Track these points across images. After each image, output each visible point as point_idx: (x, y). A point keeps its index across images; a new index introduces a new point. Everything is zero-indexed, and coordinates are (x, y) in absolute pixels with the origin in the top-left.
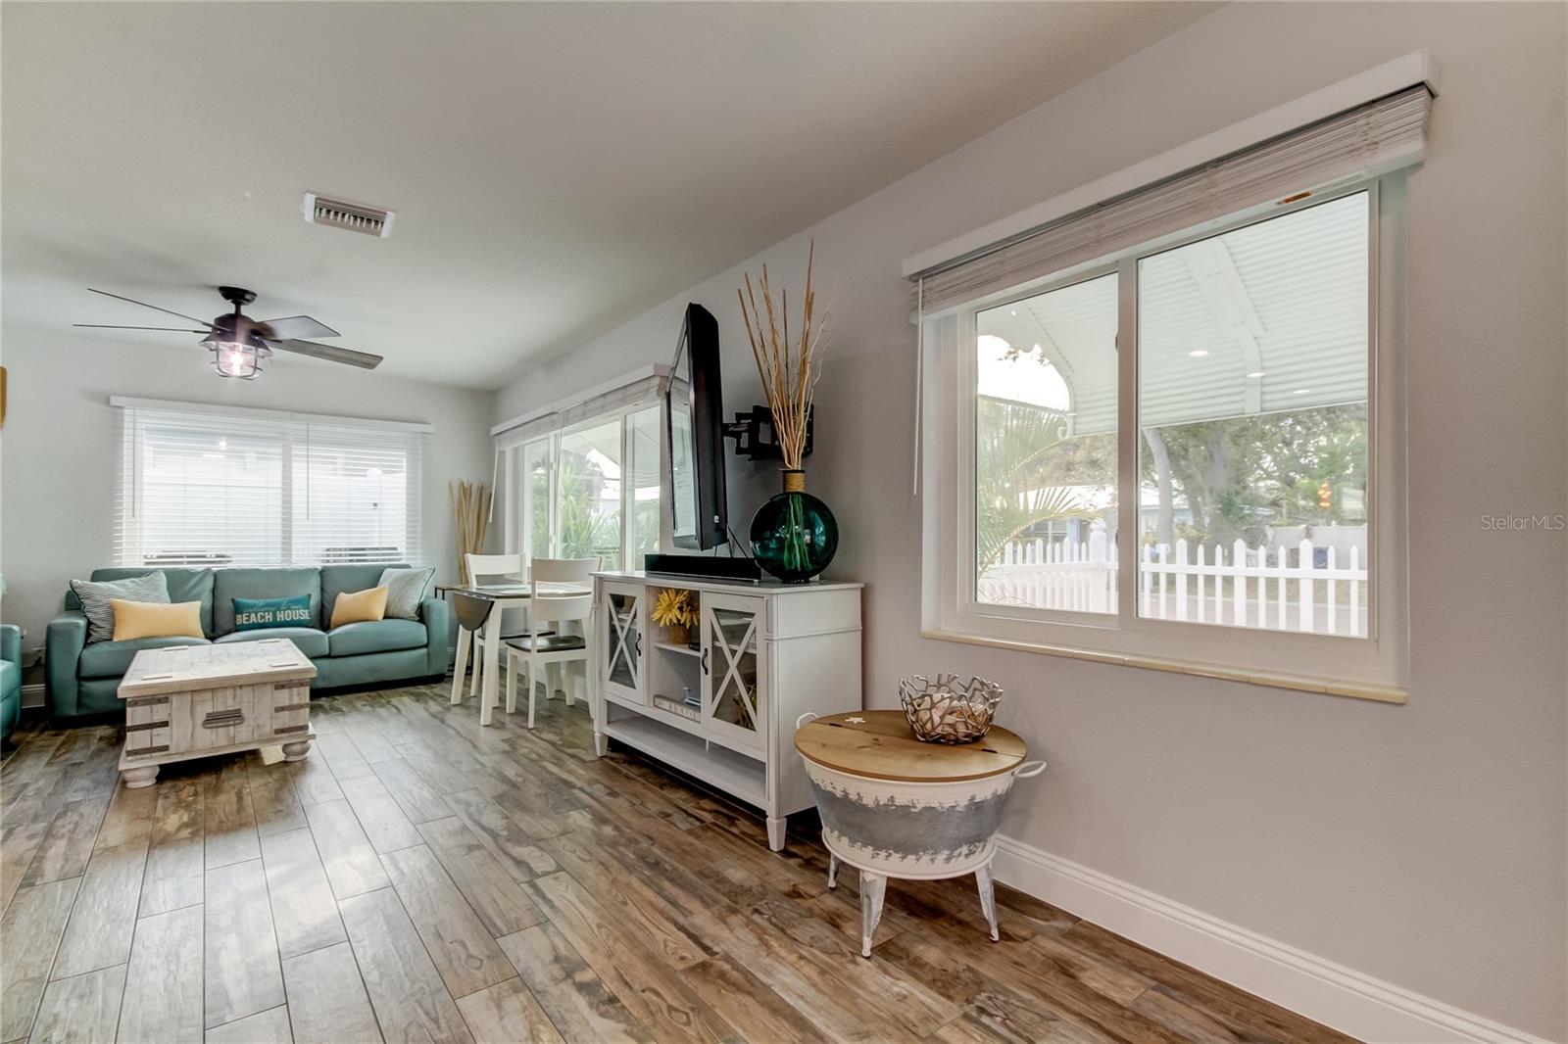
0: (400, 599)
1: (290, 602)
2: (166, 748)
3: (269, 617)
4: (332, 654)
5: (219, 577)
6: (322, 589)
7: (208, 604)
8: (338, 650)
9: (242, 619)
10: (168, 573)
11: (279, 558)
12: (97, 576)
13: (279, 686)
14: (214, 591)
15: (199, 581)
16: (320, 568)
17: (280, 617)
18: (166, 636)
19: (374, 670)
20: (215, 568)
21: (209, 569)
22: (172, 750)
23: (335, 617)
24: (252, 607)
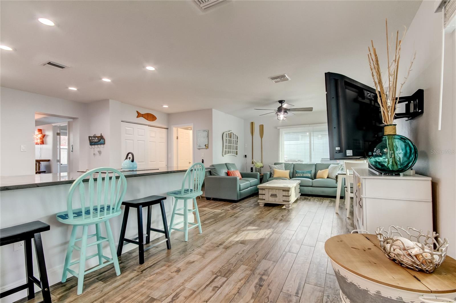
0: (332, 173)
1: (307, 172)
2: (264, 199)
3: (302, 175)
4: (313, 186)
5: (295, 165)
6: (315, 169)
7: (292, 171)
8: (314, 185)
9: (297, 175)
10: (285, 163)
11: (309, 161)
12: (275, 164)
13: (283, 191)
14: (293, 168)
15: (291, 165)
16: (315, 164)
17: (304, 175)
18: (282, 177)
19: (323, 192)
20: (294, 163)
21: (293, 163)
22: (266, 200)
23: (317, 176)
24: (299, 172)
